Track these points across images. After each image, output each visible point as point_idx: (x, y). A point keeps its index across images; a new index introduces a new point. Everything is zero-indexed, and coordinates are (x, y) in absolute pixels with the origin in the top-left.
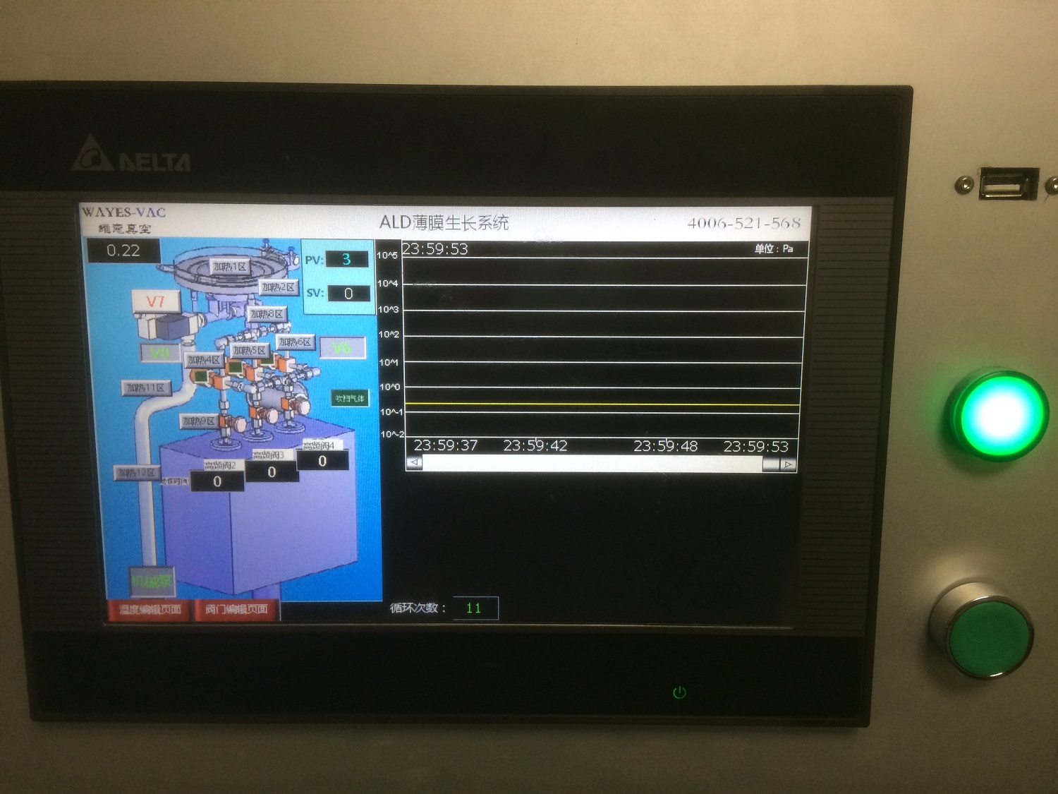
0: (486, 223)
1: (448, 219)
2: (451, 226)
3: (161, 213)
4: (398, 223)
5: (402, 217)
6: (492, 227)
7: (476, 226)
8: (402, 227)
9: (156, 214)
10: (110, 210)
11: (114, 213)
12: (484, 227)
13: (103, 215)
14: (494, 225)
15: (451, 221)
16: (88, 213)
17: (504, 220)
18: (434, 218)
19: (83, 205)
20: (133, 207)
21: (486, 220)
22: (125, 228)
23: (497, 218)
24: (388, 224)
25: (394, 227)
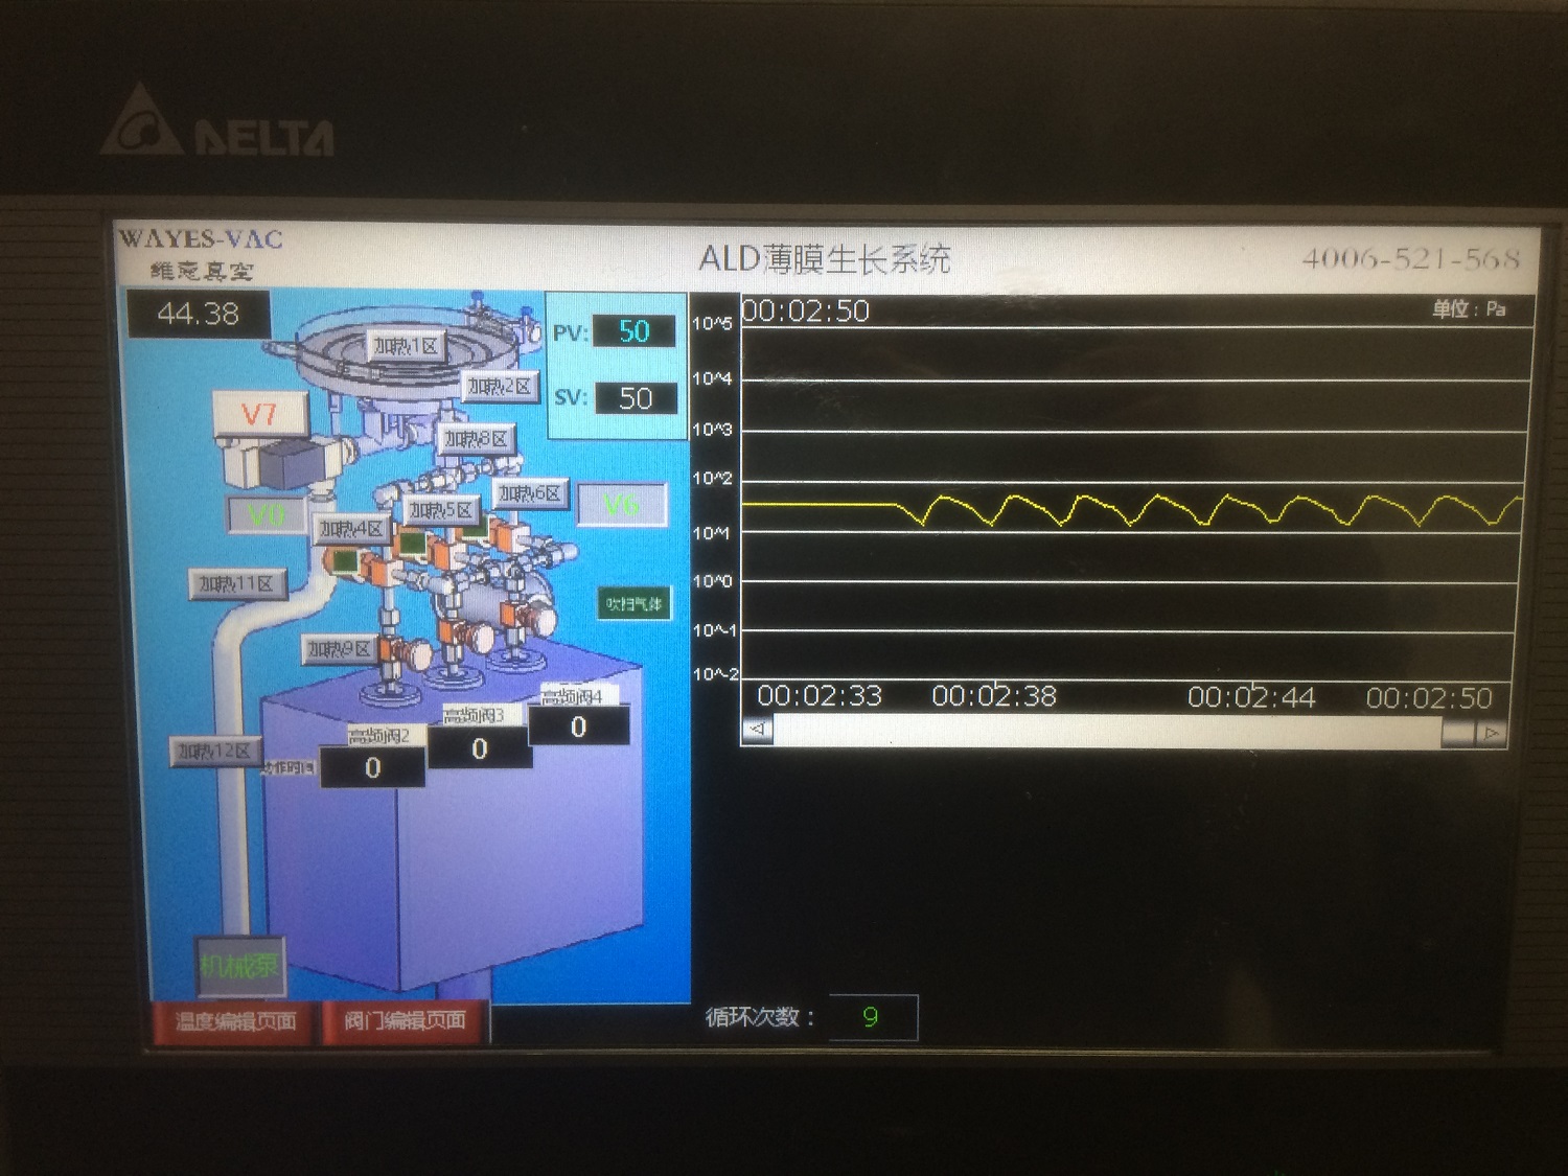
0: (908, 259)
1: (833, 251)
2: (837, 267)
3: (274, 238)
4: (734, 261)
5: (742, 248)
6: (918, 267)
7: (888, 266)
8: (742, 268)
9: (263, 242)
10: (174, 234)
11: (182, 240)
12: (902, 267)
13: (159, 245)
14: (922, 263)
15: (837, 257)
16: (131, 240)
17: (941, 253)
18: (805, 250)
19: (122, 225)
20: (218, 228)
21: (907, 254)
22: (203, 270)
23: (927, 248)
24: (716, 262)
25: (726, 268)
